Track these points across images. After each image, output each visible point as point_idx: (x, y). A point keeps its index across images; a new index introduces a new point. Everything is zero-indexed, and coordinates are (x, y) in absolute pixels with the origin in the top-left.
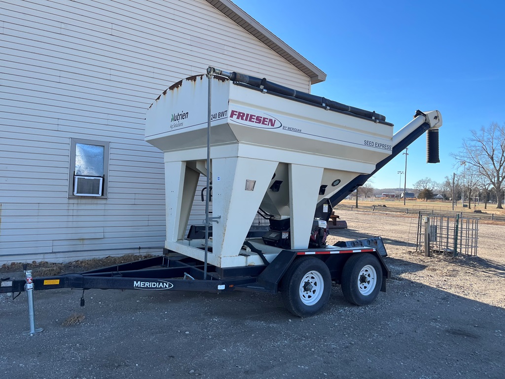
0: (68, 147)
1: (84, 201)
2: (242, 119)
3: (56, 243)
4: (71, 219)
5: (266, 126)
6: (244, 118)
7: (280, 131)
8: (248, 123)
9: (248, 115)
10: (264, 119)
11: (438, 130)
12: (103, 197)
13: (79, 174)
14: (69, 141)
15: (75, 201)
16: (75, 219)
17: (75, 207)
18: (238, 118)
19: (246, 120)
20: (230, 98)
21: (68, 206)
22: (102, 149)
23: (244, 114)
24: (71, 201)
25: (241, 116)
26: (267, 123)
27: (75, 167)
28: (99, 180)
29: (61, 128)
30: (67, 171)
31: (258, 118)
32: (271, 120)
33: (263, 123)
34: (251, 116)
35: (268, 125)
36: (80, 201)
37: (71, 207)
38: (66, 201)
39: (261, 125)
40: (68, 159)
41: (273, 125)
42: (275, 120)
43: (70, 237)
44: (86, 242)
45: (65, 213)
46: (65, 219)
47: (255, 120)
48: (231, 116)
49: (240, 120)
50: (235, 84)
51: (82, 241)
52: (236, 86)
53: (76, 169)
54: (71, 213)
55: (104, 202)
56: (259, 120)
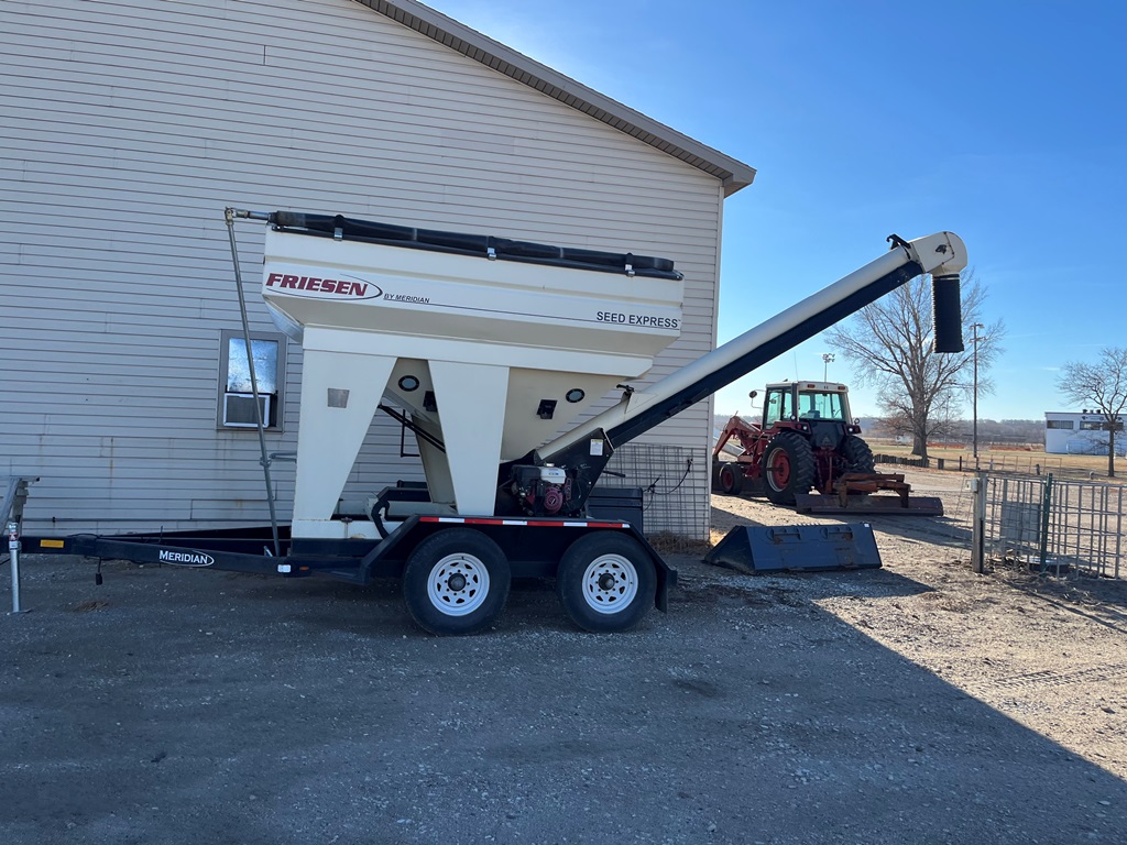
0: (217, 345)
1: (242, 435)
2: (292, 286)
3: (195, 504)
4: (221, 465)
5: (347, 296)
6: (297, 285)
7: (380, 302)
8: (305, 292)
9: (304, 279)
10: (341, 284)
11: (958, 276)
12: (273, 429)
13: (234, 389)
14: (218, 335)
15: (229, 435)
16: (228, 465)
17: (228, 445)
18: (283, 285)
19: (301, 287)
20: (266, 253)
21: (217, 444)
22: (273, 346)
23: (296, 279)
24: (222, 435)
25: (289, 281)
26: (348, 291)
27: (227, 378)
28: (264, 399)
29: (206, 313)
30: (215, 385)
31: (326, 283)
32: (357, 286)
33: (339, 291)
34: (312, 280)
35: (351, 293)
36: (236, 435)
37: (222, 445)
38: (213, 435)
39: (333, 295)
40: (216, 365)
41: (360, 293)
42: (366, 286)
43: (220, 495)
44: (245, 505)
45: (212, 454)
46: (211, 464)
47: (320, 287)
48: (270, 283)
49: (288, 289)
50: (277, 230)
51: (239, 503)
52: (279, 233)
53: (230, 382)
54: (221, 455)
55: (277, 437)
56: (328, 286)
